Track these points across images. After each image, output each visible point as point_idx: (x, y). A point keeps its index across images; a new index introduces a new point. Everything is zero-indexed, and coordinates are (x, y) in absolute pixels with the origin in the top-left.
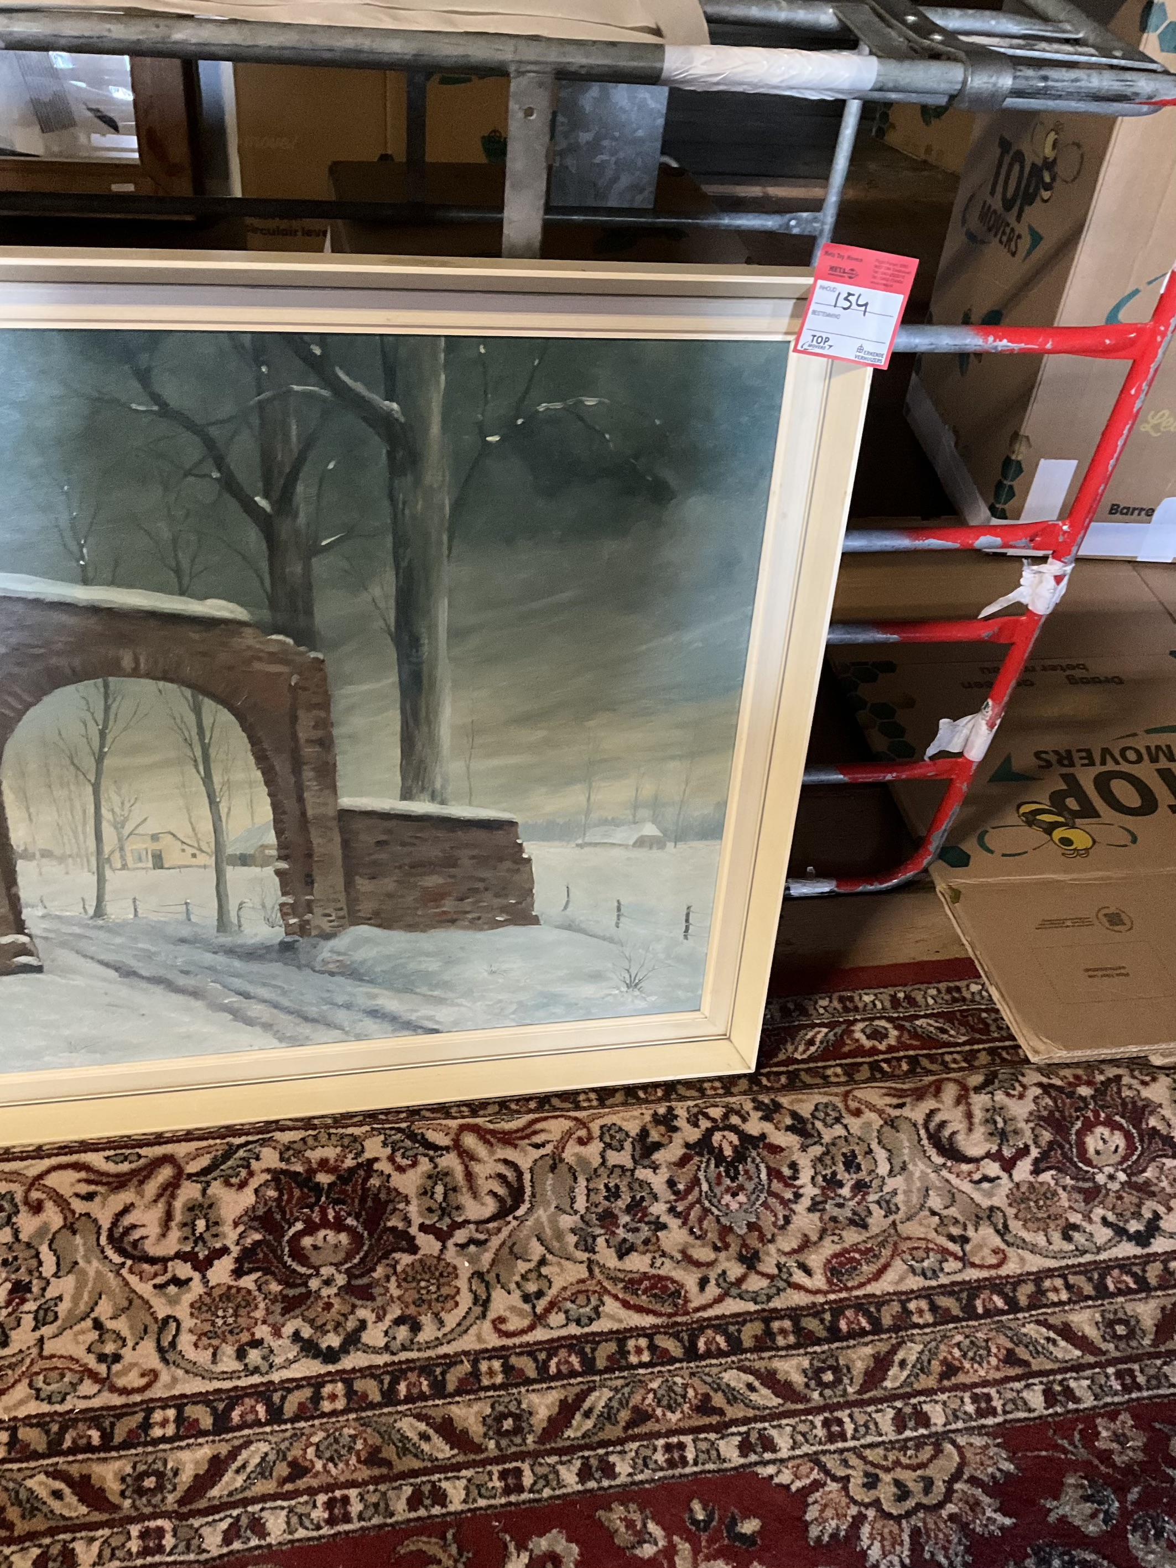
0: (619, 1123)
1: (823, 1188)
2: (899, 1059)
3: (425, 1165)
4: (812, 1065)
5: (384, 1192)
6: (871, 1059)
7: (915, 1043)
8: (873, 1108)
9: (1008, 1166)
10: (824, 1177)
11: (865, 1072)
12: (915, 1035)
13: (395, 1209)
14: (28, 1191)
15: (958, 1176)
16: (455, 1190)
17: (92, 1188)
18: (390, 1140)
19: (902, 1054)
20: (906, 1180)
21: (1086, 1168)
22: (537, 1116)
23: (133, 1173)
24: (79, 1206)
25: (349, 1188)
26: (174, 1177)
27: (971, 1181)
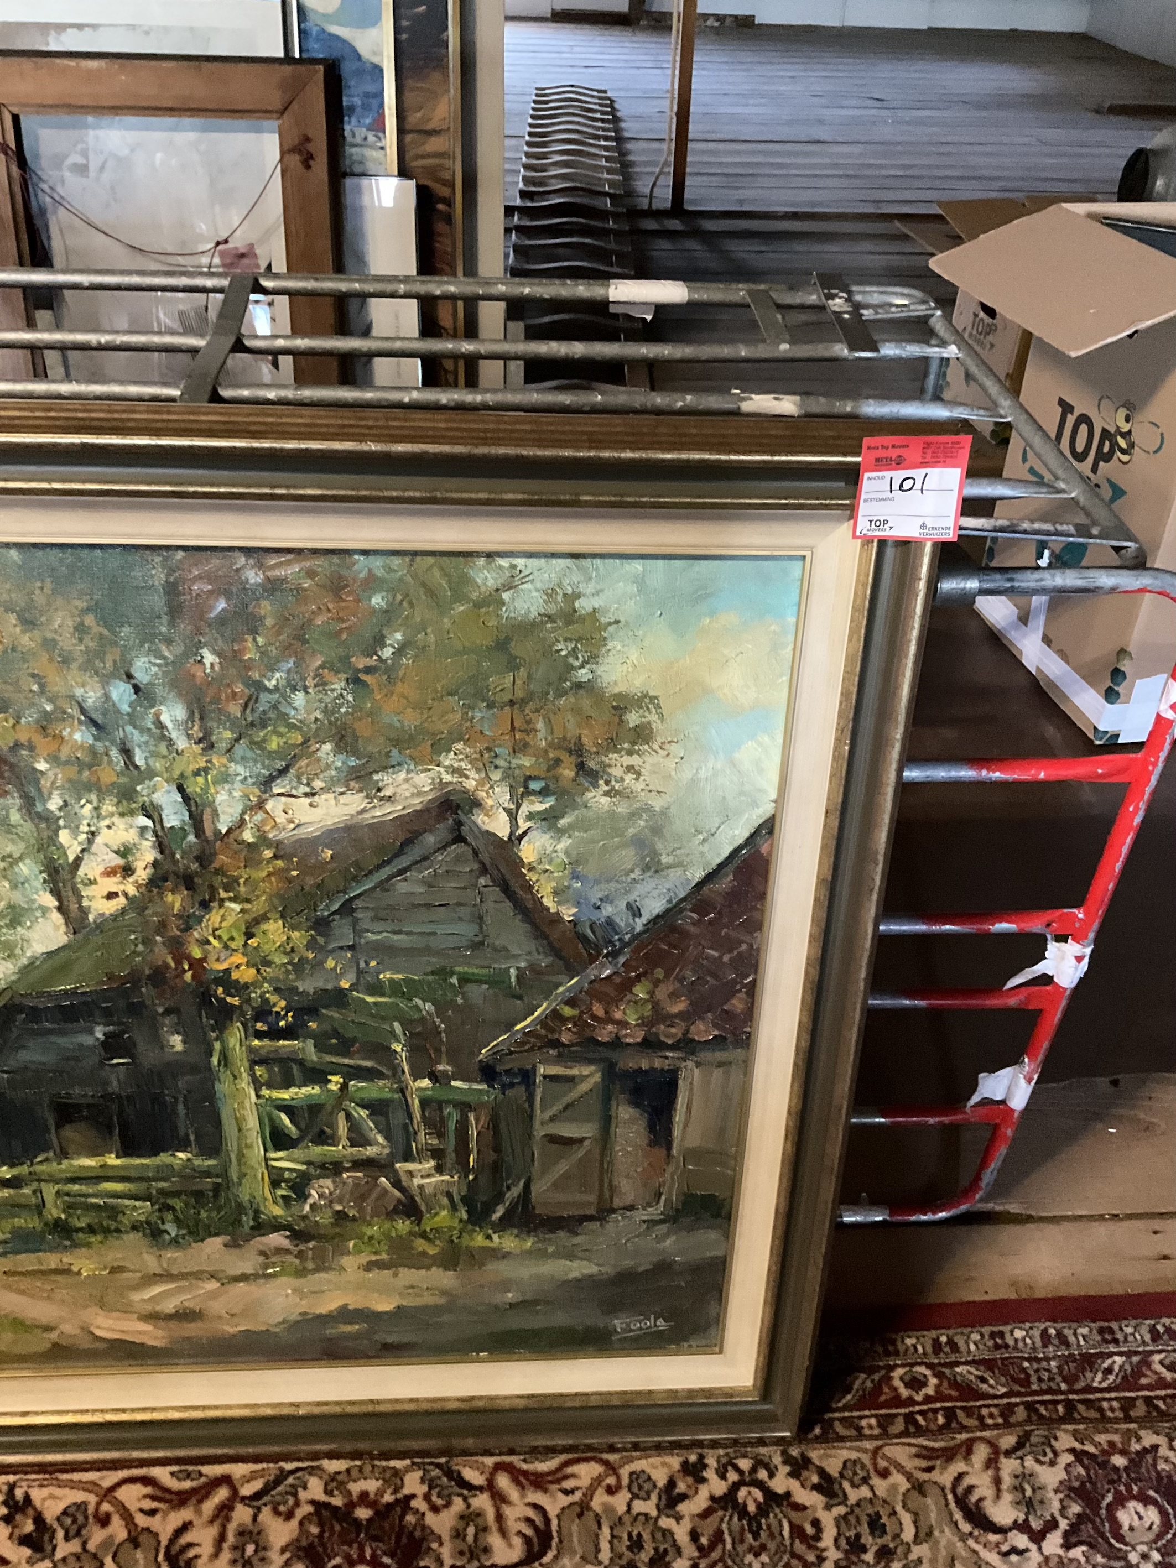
0: (648, 1470)
1: (846, 1552)
2: (935, 1411)
3: (458, 1503)
4: (847, 1414)
5: (419, 1529)
6: (907, 1411)
7: (954, 1393)
8: (900, 1468)
9: (1038, 1537)
10: (848, 1539)
11: (899, 1426)
12: (954, 1384)
13: (429, 1548)
14: (99, 1504)
15: (985, 1546)
16: (486, 1529)
17: (155, 1505)
18: (428, 1477)
19: (938, 1405)
20: (931, 1549)
21: (1117, 1545)
22: (570, 1456)
23: (194, 1491)
24: (141, 1521)
25: (387, 1526)
26: (228, 1499)
27: (999, 1553)
